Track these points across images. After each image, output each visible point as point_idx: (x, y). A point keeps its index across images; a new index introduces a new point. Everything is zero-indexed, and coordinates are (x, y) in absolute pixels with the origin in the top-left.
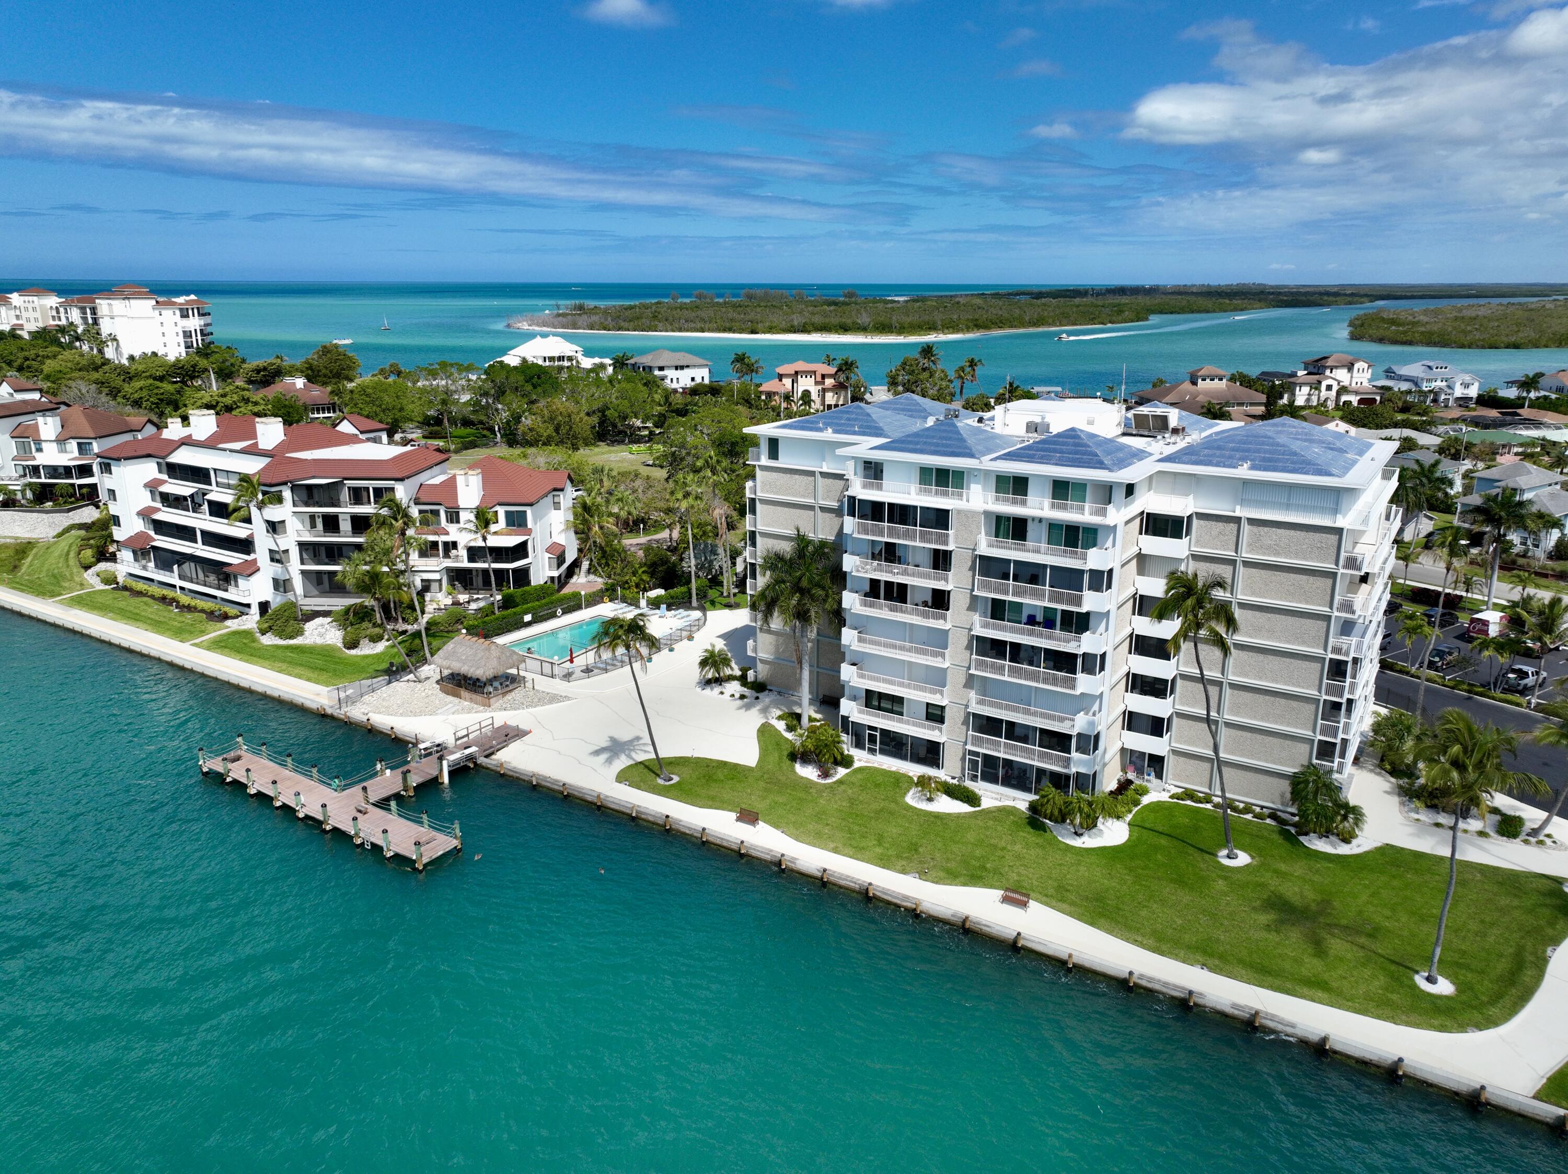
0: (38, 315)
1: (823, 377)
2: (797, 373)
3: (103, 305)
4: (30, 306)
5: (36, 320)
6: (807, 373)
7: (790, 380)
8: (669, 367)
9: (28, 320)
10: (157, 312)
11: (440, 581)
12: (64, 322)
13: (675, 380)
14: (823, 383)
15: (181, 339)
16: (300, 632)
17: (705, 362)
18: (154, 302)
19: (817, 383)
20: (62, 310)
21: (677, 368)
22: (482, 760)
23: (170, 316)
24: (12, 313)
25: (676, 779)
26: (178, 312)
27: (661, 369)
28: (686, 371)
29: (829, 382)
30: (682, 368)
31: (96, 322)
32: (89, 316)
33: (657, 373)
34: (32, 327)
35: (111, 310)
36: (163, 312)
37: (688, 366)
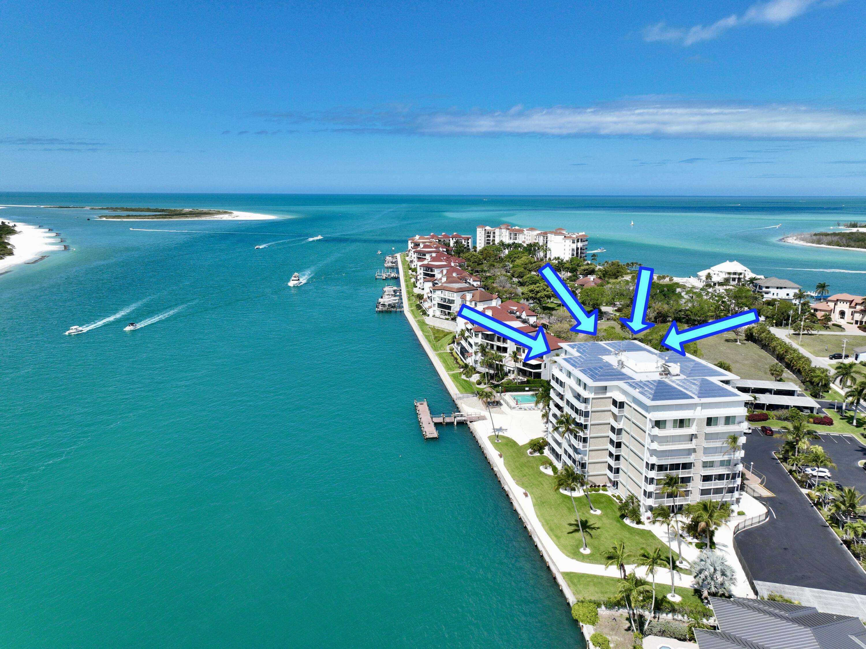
0: (530, 238)
1: (856, 304)
2: (838, 300)
3: (549, 235)
4: (529, 234)
5: (529, 240)
6: (844, 301)
7: (833, 304)
8: (772, 287)
9: (527, 240)
10: (564, 241)
11: (513, 371)
12: (537, 241)
13: (775, 294)
14: (855, 308)
15: (571, 252)
16: (471, 376)
17: (798, 286)
18: (563, 237)
19: (850, 307)
20: (537, 236)
21: (778, 288)
22: (468, 423)
23: (569, 242)
24: (524, 236)
25: (500, 441)
26: (571, 241)
27: (767, 287)
28: (784, 290)
29: (859, 308)
30: (781, 288)
31: (547, 243)
32: (545, 239)
33: (764, 289)
34: (528, 242)
35: (551, 239)
36: (566, 241)
37: (785, 288)
